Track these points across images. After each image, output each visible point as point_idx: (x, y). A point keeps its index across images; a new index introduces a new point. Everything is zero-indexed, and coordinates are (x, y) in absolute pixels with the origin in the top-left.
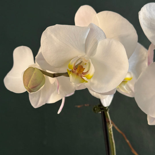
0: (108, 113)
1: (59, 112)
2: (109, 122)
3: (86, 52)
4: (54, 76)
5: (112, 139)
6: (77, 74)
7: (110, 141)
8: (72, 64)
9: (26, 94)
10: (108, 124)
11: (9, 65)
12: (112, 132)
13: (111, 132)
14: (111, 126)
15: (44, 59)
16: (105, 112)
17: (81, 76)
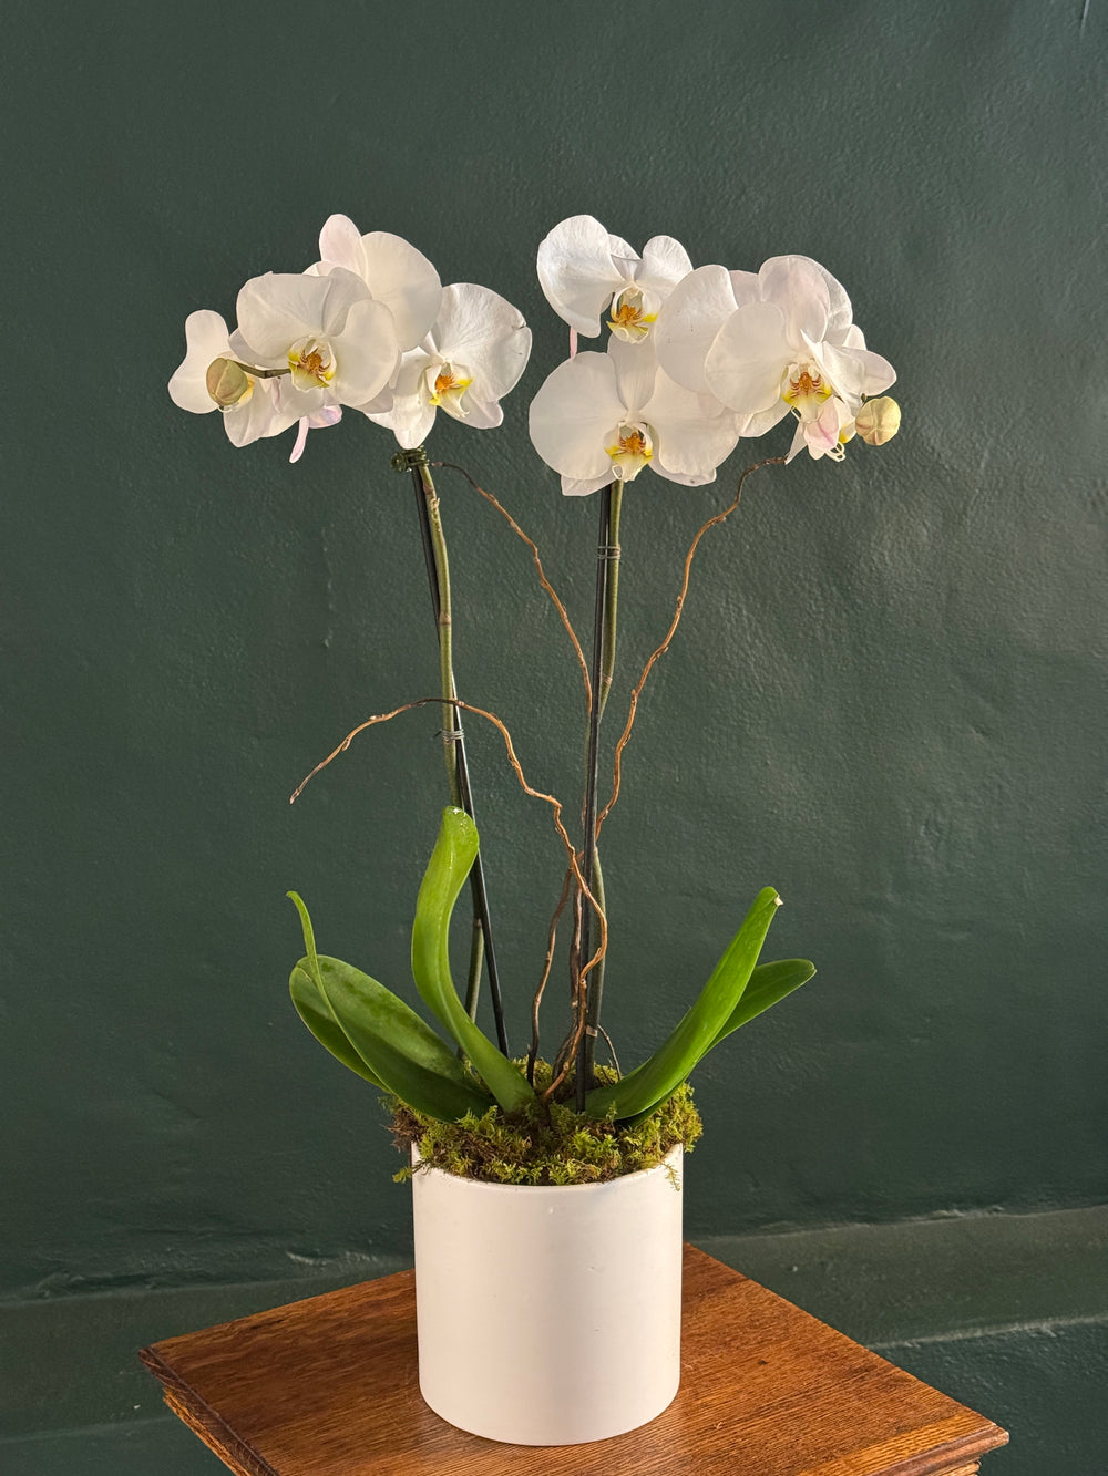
0: (426, 469)
1: (293, 459)
2: (431, 492)
3: (323, 328)
4: (266, 375)
5: (439, 536)
6: (310, 371)
7: (435, 539)
8: (297, 351)
9: (216, 417)
10: (428, 497)
11: (177, 351)
12: (439, 520)
13: (436, 517)
14: (434, 504)
15: (244, 343)
16: (420, 468)
17: (317, 375)
